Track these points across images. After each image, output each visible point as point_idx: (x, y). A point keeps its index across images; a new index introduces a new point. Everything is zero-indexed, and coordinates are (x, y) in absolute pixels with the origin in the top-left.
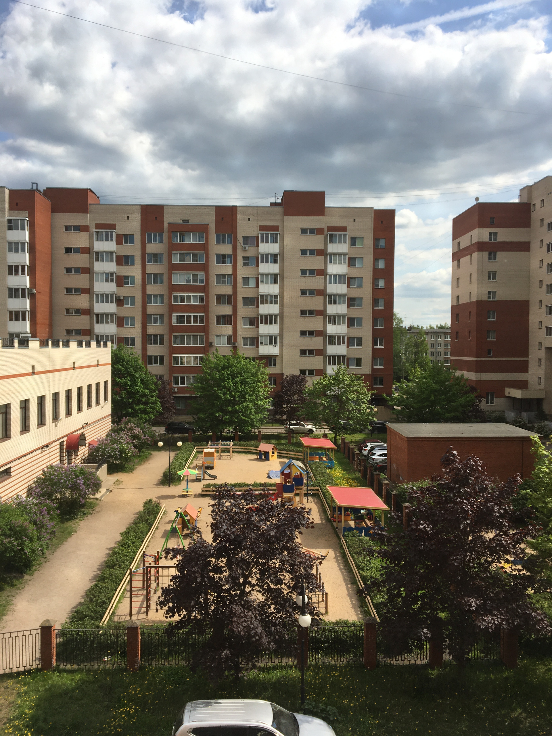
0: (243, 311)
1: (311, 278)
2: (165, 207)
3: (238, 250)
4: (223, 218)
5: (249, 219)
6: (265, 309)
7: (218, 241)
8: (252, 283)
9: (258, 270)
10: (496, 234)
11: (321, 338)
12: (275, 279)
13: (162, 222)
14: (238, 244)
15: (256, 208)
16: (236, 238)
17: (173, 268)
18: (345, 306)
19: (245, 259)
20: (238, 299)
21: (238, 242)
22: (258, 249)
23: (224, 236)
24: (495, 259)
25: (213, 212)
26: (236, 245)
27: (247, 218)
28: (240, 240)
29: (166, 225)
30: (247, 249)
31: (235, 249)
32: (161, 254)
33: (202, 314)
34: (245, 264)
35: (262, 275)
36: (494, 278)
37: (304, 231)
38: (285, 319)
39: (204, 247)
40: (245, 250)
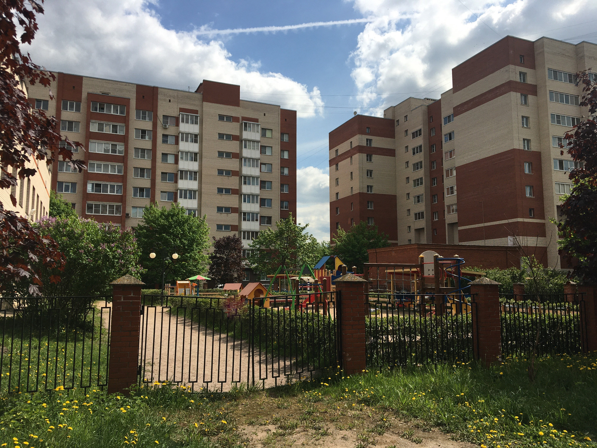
0: (162, 186)
1: (228, 159)
2: (84, 78)
3: (158, 127)
4: (143, 96)
5: (170, 101)
6: (183, 184)
7: (138, 117)
8: (171, 159)
9: (178, 148)
10: (371, 140)
11: (236, 215)
12: (195, 157)
13: (80, 92)
14: (158, 122)
15: (177, 92)
16: (156, 117)
17: (90, 136)
18: (258, 187)
19: (165, 136)
20: (157, 173)
21: (158, 120)
22: (179, 129)
23: (144, 114)
24: (370, 160)
25: (135, 89)
26: (157, 123)
27: (168, 99)
28: (161, 118)
29: (84, 95)
30: (167, 127)
31: (155, 125)
32: (77, 123)
33: (120, 184)
34: (165, 141)
35: (182, 152)
36: (371, 176)
37: (221, 117)
38: (203, 195)
39: (125, 120)
40: (165, 128)
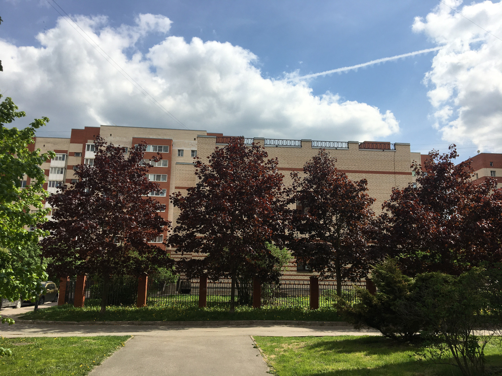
10: (494, 172)
